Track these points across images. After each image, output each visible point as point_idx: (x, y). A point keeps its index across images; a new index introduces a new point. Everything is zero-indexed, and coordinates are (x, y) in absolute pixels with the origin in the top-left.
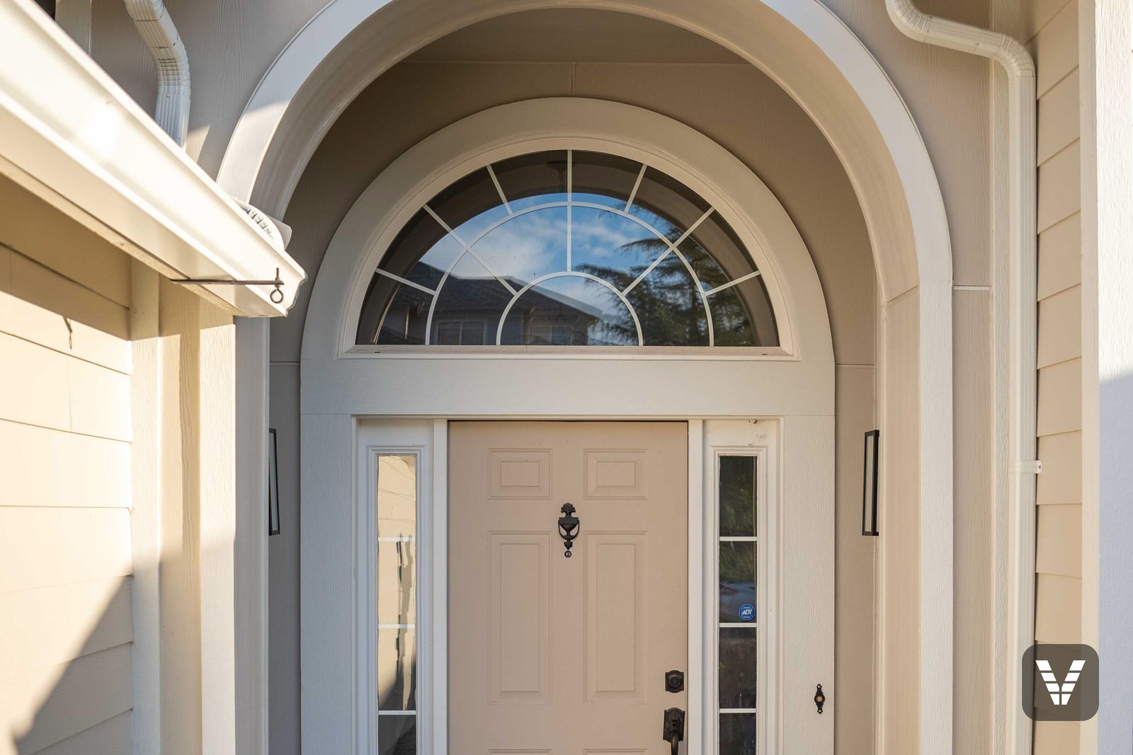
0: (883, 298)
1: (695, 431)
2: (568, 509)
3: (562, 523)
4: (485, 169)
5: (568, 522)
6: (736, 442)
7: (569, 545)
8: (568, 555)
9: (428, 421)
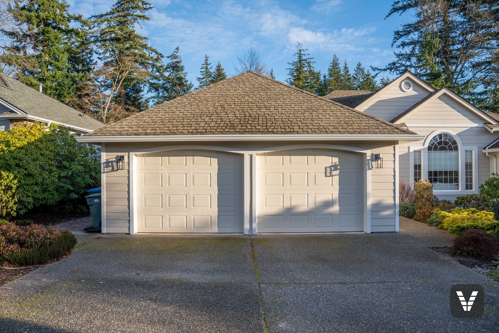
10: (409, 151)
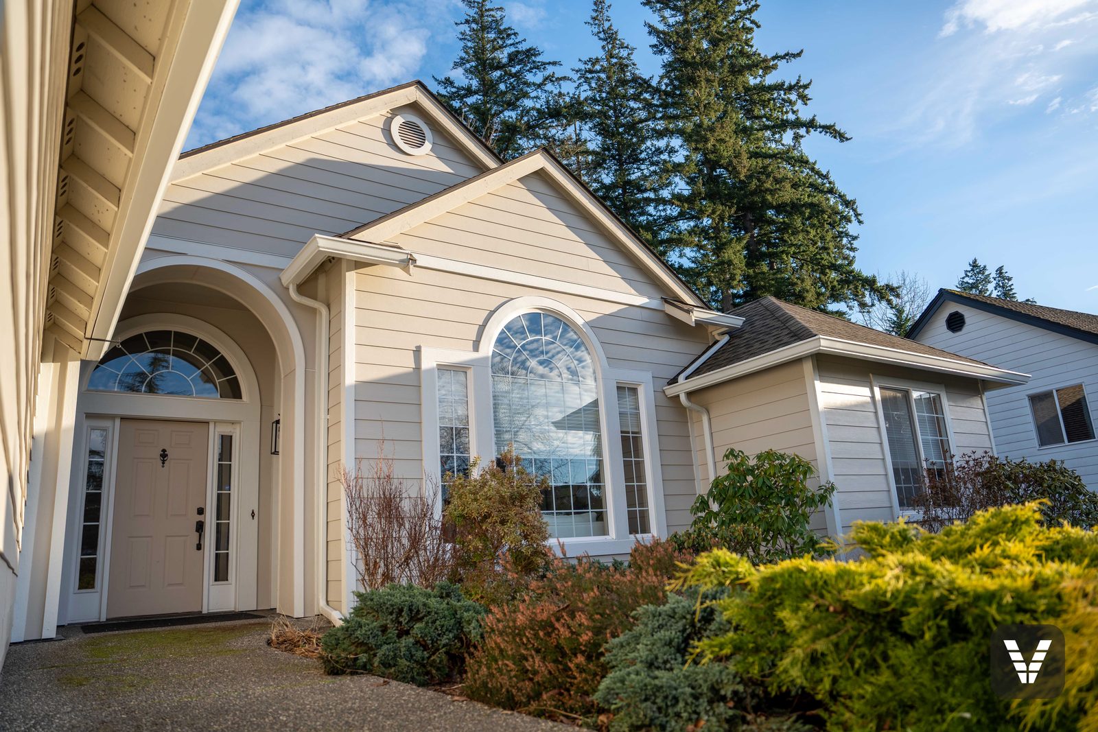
0: (282, 376)
1: (211, 426)
2: (164, 451)
3: (161, 455)
4: (141, 334)
5: (164, 455)
6: (226, 430)
7: (163, 463)
8: (163, 467)
9: (112, 417)
10: (418, 368)
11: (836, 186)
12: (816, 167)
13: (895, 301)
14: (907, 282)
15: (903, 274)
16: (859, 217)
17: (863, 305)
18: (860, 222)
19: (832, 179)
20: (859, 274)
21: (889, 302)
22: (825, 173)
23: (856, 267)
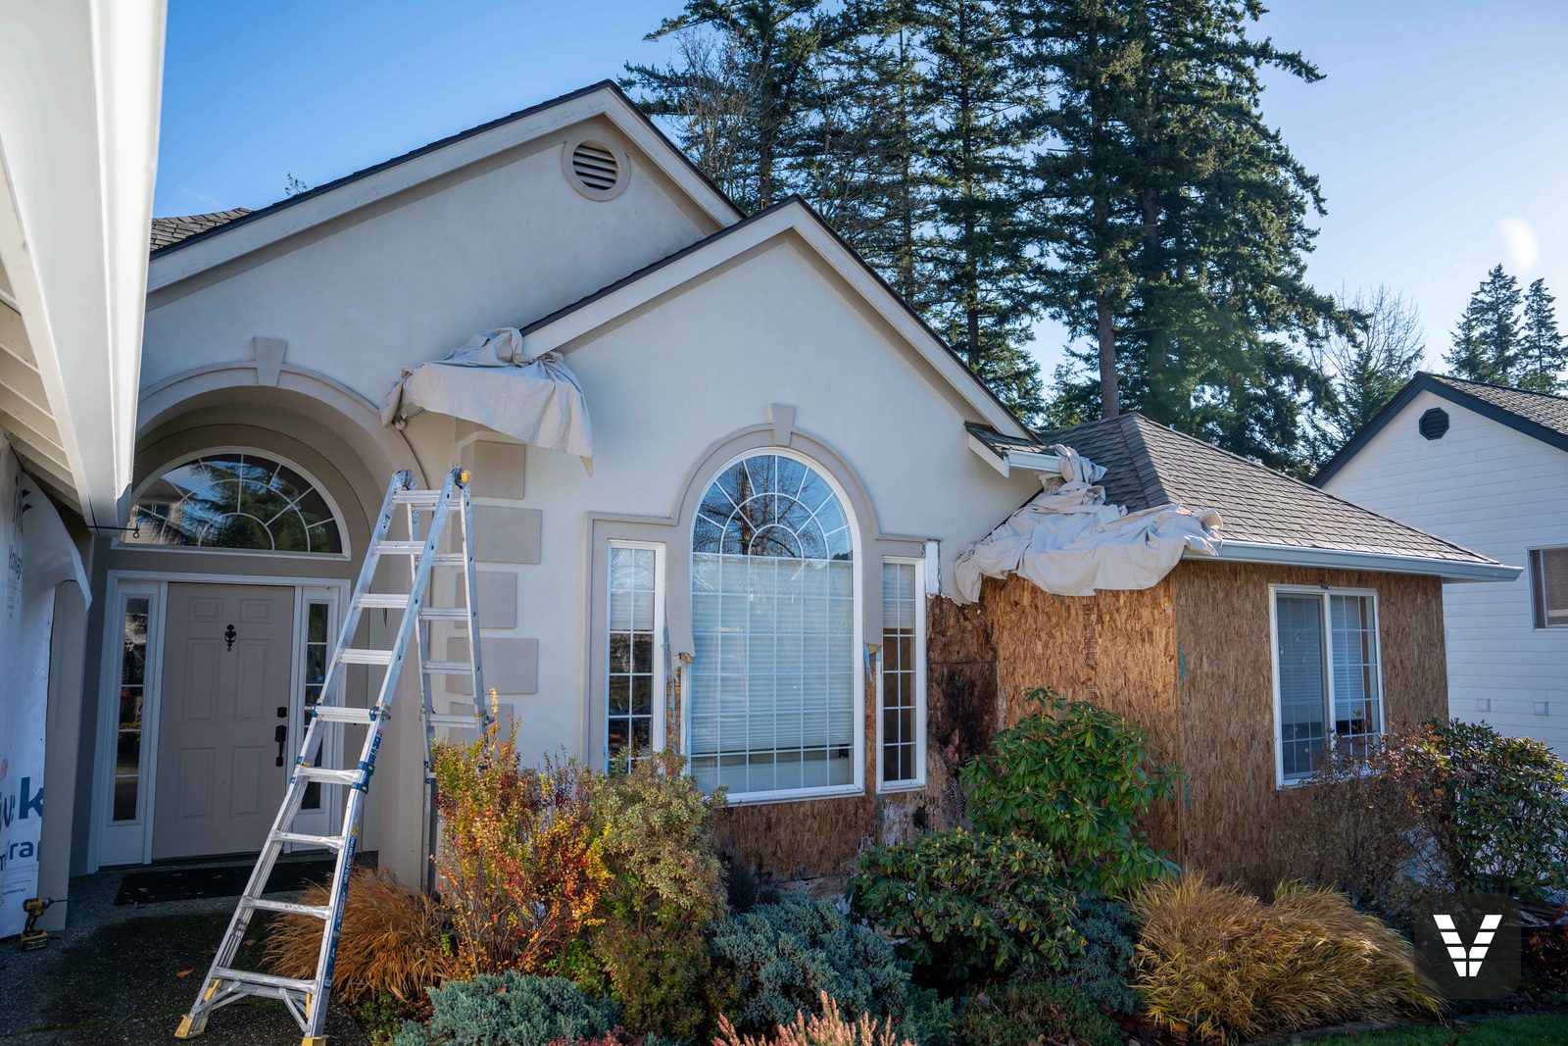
1: (298, 592)
2: (231, 627)
3: (227, 634)
5: (231, 633)
6: (318, 597)
7: (230, 645)
8: (229, 650)
9: (156, 581)
11: (1290, 153)
12: (1261, 123)
13: (1361, 336)
14: (1385, 304)
15: (1381, 291)
16: (1322, 204)
17: (1312, 336)
18: (1323, 212)
19: (1282, 143)
20: (1310, 293)
21: (1352, 338)
22: (1272, 132)
23: (1306, 281)
